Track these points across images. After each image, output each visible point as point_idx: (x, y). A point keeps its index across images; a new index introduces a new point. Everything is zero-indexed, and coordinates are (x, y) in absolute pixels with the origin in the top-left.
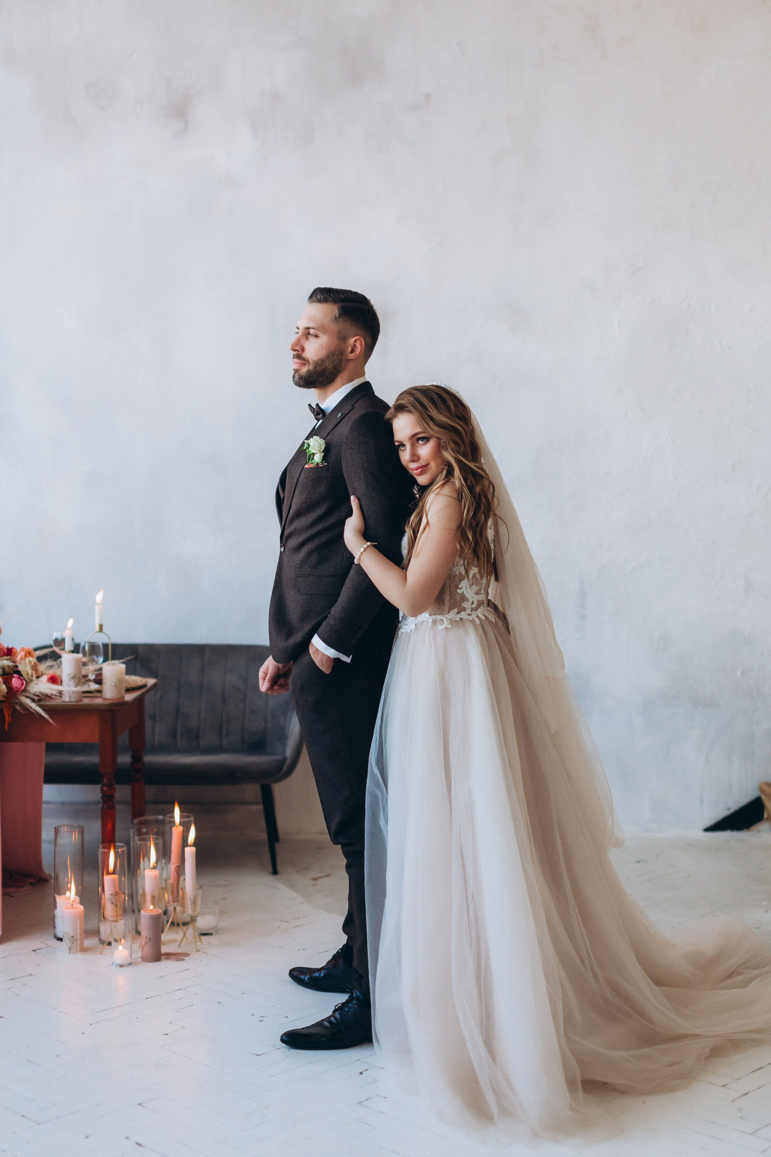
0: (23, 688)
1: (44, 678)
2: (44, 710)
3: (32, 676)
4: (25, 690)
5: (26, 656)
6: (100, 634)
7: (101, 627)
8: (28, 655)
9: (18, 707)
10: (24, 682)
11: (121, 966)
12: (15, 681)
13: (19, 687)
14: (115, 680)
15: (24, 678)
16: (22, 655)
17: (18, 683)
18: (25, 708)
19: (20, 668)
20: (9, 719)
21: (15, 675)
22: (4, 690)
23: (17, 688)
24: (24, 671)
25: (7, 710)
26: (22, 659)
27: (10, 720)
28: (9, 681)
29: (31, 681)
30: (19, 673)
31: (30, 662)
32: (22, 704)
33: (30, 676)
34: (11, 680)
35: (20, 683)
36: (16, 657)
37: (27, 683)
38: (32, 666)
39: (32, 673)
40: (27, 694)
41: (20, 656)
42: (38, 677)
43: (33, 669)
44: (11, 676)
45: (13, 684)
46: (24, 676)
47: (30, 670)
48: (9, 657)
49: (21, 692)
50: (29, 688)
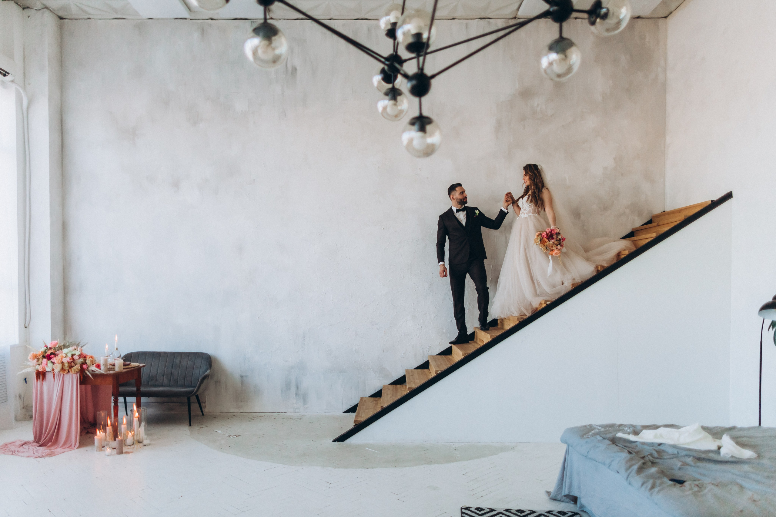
0: (87, 368)
1: (94, 365)
5: (90, 358)
7: (117, 349)
9: (85, 374)
10: (87, 366)
11: (108, 456)
14: (118, 365)
17: (85, 367)
19: (87, 362)
22: (79, 369)
25: (83, 377)
29: (90, 366)
30: (86, 364)
31: (90, 360)
34: (83, 365)
40: (88, 370)
41: (88, 358)
42: (93, 364)
45: (83, 367)
46: (88, 364)
47: (90, 363)
48: (84, 358)
49: (86, 370)
50: (89, 368)
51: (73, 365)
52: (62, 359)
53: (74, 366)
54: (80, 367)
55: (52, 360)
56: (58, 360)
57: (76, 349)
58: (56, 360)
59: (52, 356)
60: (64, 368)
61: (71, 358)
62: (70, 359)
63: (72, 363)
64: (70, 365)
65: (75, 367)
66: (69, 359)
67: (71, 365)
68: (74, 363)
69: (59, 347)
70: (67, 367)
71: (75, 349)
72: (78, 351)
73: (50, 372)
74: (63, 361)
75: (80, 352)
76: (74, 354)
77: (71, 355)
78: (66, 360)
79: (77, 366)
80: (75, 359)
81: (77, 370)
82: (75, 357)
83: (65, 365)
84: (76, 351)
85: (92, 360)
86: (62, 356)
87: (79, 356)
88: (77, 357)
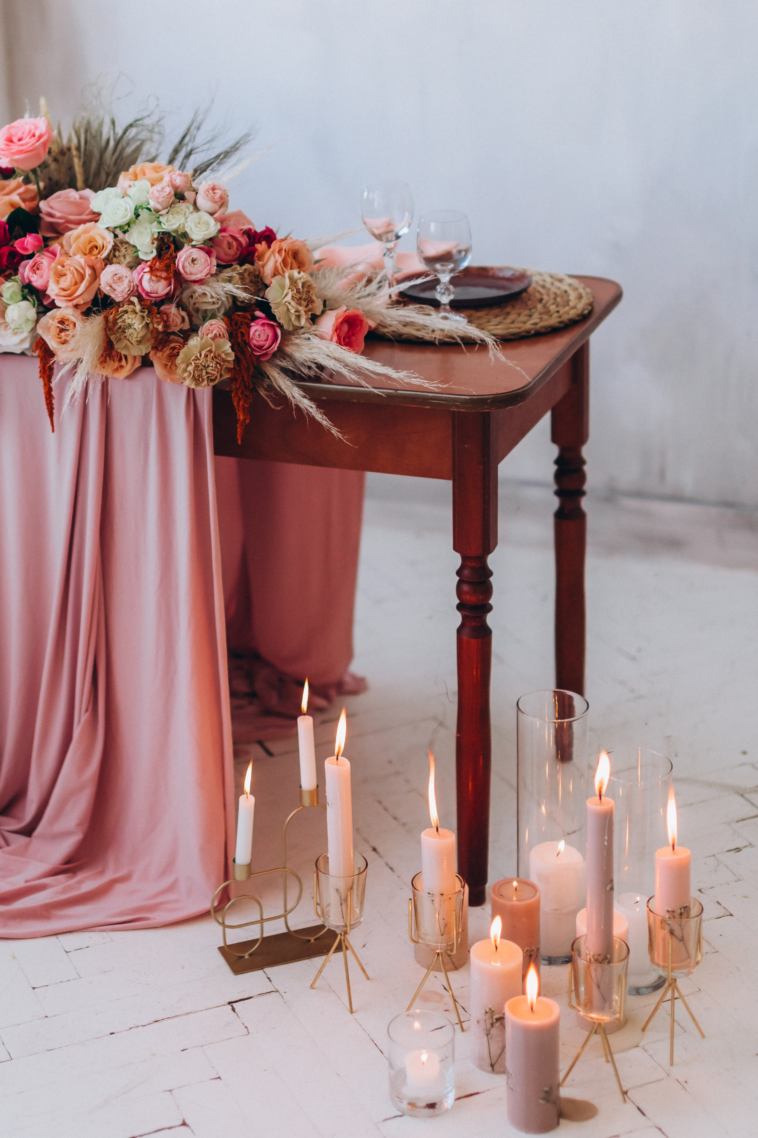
0: (275, 347)
1: (326, 324)
2: (320, 405)
3: (298, 317)
4: (281, 353)
5: (286, 264)
8: (290, 260)
10: (279, 332)
12: (256, 331)
13: (267, 344)
15: (279, 323)
16: (276, 262)
17: (263, 337)
18: (282, 398)
19: (272, 295)
20: (244, 420)
21: (258, 313)
22: (227, 354)
23: (260, 347)
24: (278, 305)
25: (239, 400)
26: (275, 273)
27: (247, 421)
28: (243, 330)
29: (297, 329)
30: (265, 307)
31: (293, 282)
32: (271, 388)
33: (293, 318)
34: (250, 327)
35: (268, 336)
36: (263, 266)
37: (287, 335)
38: (298, 291)
39: (297, 311)
40: (284, 364)
41: (273, 266)
42: (314, 319)
43: (299, 302)
44: (248, 315)
45: (251, 337)
46: (280, 318)
47: (293, 303)
48: (247, 266)
49: (270, 359)
50: (289, 349)
51: (179, 321)
52: (95, 276)
53: (186, 335)
54: (227, 346)
55: (26, 270)
56: (66, 282)
57: (187, 194)
58: (61, 275)
59: (29, 241)
60: (119, 347)
63: (172, 309)
64: (160, 327)
65: (194, 342)
67: (166, 326)
68: (180, 305)
69: (55, 160)
70: (139, 342)
71: (179, 196)
72: (196, 208)
73: (23, 354)
74: (106, 289)
75: (216, 216)
76: (176, 231)
77: (156, 236)
78: (126, 282)
79: (210, 336)
80: (188, 272)
81: (213, 359)
82: (186, 260)
83: (125, 316)
84: (188, 208)
85: (300, 279)
86: (90, 242)
87: (209, 253)
88: (197, 254)
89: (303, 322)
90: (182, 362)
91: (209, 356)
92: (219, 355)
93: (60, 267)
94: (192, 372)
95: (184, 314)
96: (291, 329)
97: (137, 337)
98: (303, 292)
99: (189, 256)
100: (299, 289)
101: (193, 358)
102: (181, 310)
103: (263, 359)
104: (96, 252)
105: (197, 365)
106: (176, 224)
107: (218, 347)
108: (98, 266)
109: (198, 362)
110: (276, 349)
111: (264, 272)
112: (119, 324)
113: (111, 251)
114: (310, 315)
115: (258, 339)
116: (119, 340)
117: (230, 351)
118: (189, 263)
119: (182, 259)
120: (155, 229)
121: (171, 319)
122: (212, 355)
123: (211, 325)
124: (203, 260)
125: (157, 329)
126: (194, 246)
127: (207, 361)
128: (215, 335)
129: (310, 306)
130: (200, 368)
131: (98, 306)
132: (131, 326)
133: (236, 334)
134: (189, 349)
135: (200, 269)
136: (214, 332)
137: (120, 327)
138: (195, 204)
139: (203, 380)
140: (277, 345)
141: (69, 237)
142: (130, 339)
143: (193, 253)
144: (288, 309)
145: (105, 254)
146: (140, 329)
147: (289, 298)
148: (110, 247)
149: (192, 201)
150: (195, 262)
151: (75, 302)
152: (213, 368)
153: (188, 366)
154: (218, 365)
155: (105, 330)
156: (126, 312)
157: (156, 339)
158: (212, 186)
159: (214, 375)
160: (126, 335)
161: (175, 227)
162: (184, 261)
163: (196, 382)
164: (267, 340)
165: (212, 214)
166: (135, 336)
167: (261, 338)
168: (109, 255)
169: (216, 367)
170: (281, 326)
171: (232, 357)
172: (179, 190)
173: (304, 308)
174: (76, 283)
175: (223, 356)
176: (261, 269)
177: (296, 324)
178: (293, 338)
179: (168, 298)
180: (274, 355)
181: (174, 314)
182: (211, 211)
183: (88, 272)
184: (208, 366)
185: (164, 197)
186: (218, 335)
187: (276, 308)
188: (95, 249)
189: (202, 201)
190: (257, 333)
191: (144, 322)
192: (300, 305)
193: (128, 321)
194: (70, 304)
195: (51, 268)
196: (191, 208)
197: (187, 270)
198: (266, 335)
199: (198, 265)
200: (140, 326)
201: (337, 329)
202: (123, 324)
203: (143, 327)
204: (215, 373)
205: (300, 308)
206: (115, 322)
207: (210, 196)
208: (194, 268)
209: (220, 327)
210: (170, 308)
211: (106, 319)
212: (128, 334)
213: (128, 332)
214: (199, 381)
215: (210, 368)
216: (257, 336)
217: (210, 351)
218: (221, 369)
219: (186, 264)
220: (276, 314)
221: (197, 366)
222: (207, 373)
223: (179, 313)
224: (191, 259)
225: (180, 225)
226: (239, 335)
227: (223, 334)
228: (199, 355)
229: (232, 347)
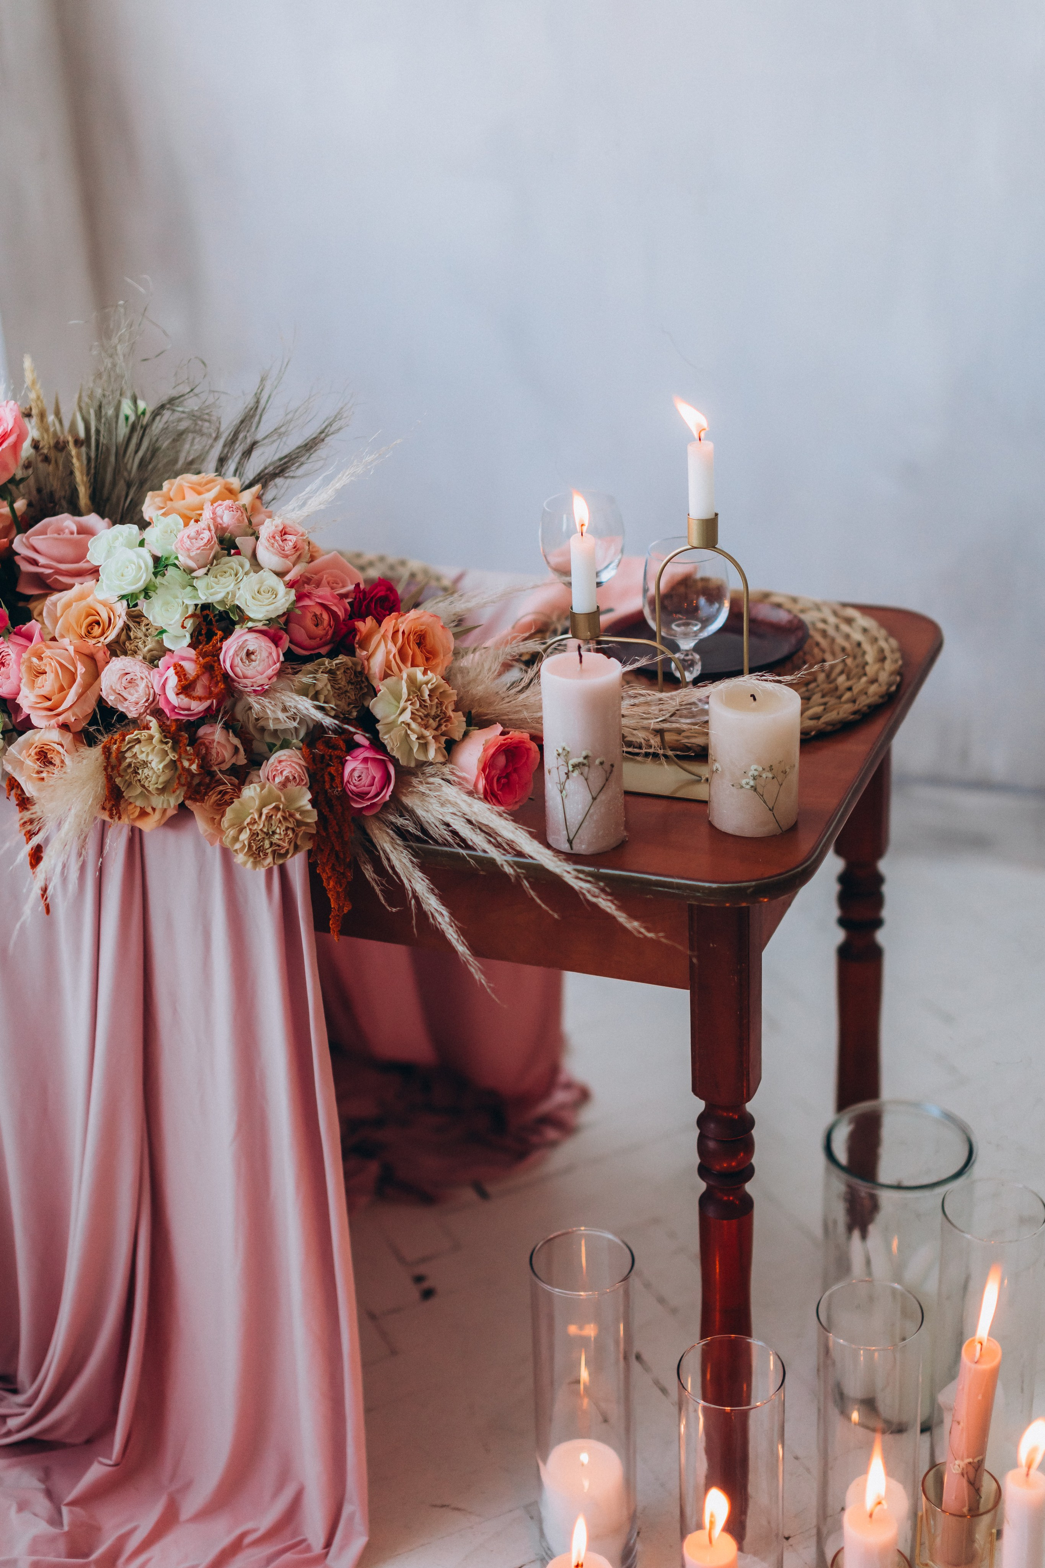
0: (387, 794)
3: (424, 746)
4: (396, 805)
6: (708, 553)
7: (710, 524)
8: (410, 650)
9: (369, 872)
10: (392, 772)
12: (353, 770)
13: (374, 790)
14: (754, 768)
15: (393, 757)
16: (388, 653)
17: (366, 781)
19: (380, 707)
20: (340, 908)
21: (359, 739)
22: (304, 813)
23: (362, 795)
24: (391, 725)
26: (387, 672)
28: (332, 770)
29: (422, 766)
31: (415, 687)
33: (415, 748)
34: (343, 763)
35: (374, 778)
36: (368, 658)
37: (405, 775)
38: (423, 705)
39: (421, 737)
40: (401, 823)
42: (450, 748)
43: (424, 722)
44: (342, 743)
45: (345, 780)
46: (392, 749)
47: (414, 725)
48: (342, 659)
49: (380, 812)
50: (408, 801)
51: (227, 754)
52: (94, 675)
53: (239, 778)
54: (305, 800)
56: (48, 683)
57: (241, 541)
58: (38, 673)
60: (130, 795)
61: (190, 668)
62: (186, 688)
63: (216, 734)
64: (194, 767)
65: (250, 792)
66: (173, 681)
67: (205, 763)
68: (230, 727)
69: (45, 460)
70: (162, 791)
71: (227, 545)
72: (256, 566)
74: (111, 699)
75: (288, 578)
76: (222, 602)
77: (191, 611)
78: (142, 685)
79: (277, 780)
80: (241, 674)
81: (280, 822)
82: (236, 653)
83: (136, 749)
84: (242, 566)
85: (427, 683)
86: (89, 615)
87: (276, 640)
88: (255, 642)
89: (432, 754)
90: (232, 826)
91: (274, 817)
92: (291, 815)
93: (35, 660)
94: (246, 843)
95: (236, 741)
96: (413, 765)
97: (157, 783)
98: (431, 706)
99: (241, 648)
100: (424, 701)
101: (248, 820)
102: (231, 734)
103: (367, 814)
104: (97, 631)
105: (255, 832)
106: (220, 592)
107: (290, 800)
108: (100, 656)
109: (255, 827)
110: (387, 798)
111: (369, 668)
112: (128, 760)
113: (122, 630)
114: (443, 743)
115: (357, 783)
116: (129, 785)
117: (309, 807)
118: (241, 660)
119: (231, 652)
120: (189, 601)
121: (214, 752)
122: (279, 815)
123: (280, 762)
124: (265, 654)
125: (189, 771)
126: (251, 630)
127: (272, 825)
128: (287, 778)
129: (443, 728)
130: (260, 837)
131: (98, 724)
132: (146, 764)
133: (323, 776)
134: (241, 804)
135: (259, 669)
136: (285, 773)
137: (130, 765)
138: (254, 555)
139: (266, 855)
140: (389, 793)
141: (55, 604)
142: (146, 785)
143: (248, 643)
144: (407, 735)
145: (112, 635)
146: (161, 770)
147: (407, 716)
148: (120, 624)
149: (249, 553)
150: (253, 657)
151: (61, 719)
152: (282, 837)
153: (240, 831)
154: (290, 832)
155: (106, 769)
156: (138, 741)
157: (189, 785)
158: (281, 528)
159: (283, 847)
160: (139, 777)
161: (219, 597)
162: (234, 655)
163: (255, 858)
164: (372, 785)
165: (280, 574)
166: (154, 779)
167: (363, 782)
168: (119, 636)
169: (286, 834)
170: (395, 761)
171: (313, 818)
172: (227, 535)
173: (434, 733)
174: (62, 689)
175: (298, 816)
176: (366, 663)
177: (422, 758)
178: (415, 781)
179: (208, 717)
180: (386, 806)
181: (218, 743)
182: (279, 569)
183: (81, 669)
184: (274, 833)
185: (198, 549)
186: (291, 778)
187: (386, 733)
188: (97, 626)
189: (266, 555)
190: (356, 774)
191: (167, 759)
192: (426, 727)
193: (142, 757)
194: (53, 722)
195: (22, 660)
196: (247, 565)
197: (238, 670)
198: (370, 778)
199: (257, 662)
200: (161, 766)
201: (487, 766)
202: (134, 761)
203: (165, 767)
204: (286, 845)
205: (427, 733)
206: (121, 756)
207: (276, 544)
208: (251, 667)
209: (294, 765)
210: (213, 733)
211: (107, 751)
212: (143, 776)
213: (144, 773)
214: (260, 856)
215: (277, 836)
216: (356, 778)
217: (277, 808)
218: (297, 836)
219: (237, 660)
220: (386, 742)
221: (254, 834)
222: (271, 844)
223: (228, 741)
224: (245, 651)
225: (228, 593)
226: (327, 778)
227: (300, 776)
228: (256, 817)
229: (313, 802)
